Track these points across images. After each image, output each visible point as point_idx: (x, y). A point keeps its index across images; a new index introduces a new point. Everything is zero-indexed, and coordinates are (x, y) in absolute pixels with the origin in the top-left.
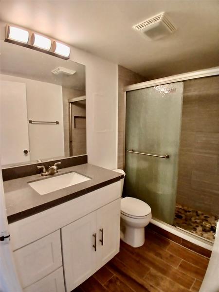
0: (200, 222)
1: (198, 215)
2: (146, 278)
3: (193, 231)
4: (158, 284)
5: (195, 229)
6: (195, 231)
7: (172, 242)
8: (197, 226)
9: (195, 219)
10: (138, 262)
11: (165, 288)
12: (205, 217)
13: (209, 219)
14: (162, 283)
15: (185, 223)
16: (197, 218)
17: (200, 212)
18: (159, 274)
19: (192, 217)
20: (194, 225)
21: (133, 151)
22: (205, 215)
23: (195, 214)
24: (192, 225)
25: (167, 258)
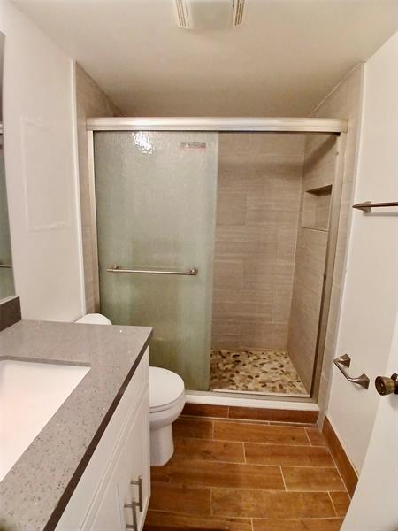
0: (233, 367)
1: (224, 357)
2: (214, 513)
3: (231, 387)
4: (238, 510)
5: (232, 382)
6: (234, 384)
7: (214, 420)
8: (233, 376)
9: (224, 365)
10: (184, 490)
11: (252, 509)
12: (235, 356)
13: (239, 358)
14: (243, 504)
15: (216, 377)
16: (225, 361)
17: (224, 352)
18: (229, 490)
19: (218, 364)
20: (228, 375)
21: (118, 268)
22: (232, 354)
23: (220, 357)
24: (224, 378)
25: (222, 453)
